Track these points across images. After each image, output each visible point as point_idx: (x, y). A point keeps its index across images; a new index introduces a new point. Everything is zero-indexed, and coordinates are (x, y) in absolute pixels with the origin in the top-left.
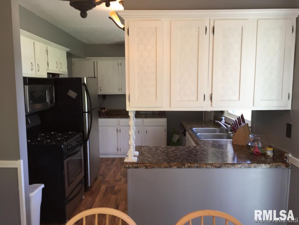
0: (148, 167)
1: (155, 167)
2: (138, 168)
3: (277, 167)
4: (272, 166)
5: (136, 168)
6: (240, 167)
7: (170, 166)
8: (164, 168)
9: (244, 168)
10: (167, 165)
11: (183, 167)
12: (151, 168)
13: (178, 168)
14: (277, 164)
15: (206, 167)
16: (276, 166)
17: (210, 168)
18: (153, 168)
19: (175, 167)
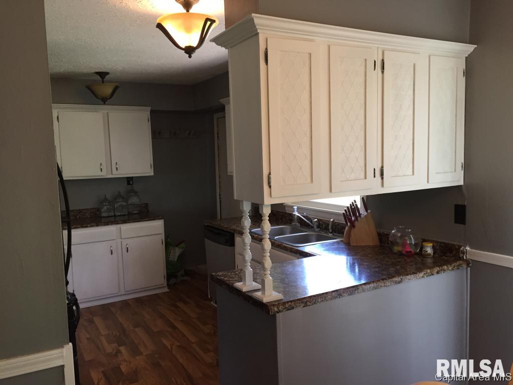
0: (308, 303)
1: (318, 302)
2: (293, 308)
3: (459, 268)
4: (454, 267)
5: (290, 309)
6: (423, 277)
7: (339, 295)
8: (331, 299)
9: (427, 276)
10: (335, 294)
11: (357, 292)
12: (312, 304)
13: (350, 295)
14: (458, 263)
15: (385, 286)
16: (458, 266)
17: (389, 286)
18: (315, 303)
19: (345, 294)
